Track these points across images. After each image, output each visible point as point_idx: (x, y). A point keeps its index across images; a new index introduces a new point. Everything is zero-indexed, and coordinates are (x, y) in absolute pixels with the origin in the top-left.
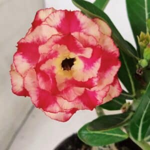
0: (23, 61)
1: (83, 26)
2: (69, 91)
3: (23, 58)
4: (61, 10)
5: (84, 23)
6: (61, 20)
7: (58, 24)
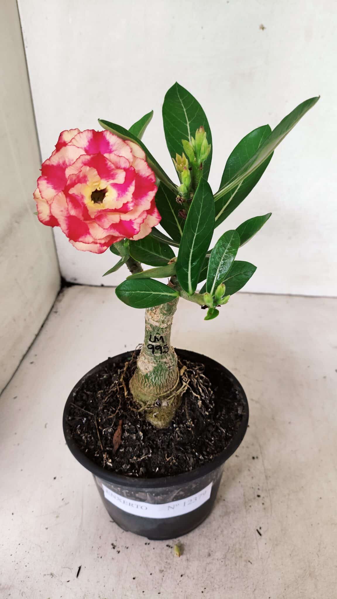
0: (48, 187)
1: (114, 148)
2: (103, 220)
3: (48, 183)
4: (88, 130)
5: (114, 145)
6: (88, 142)
7: (85, 146)
